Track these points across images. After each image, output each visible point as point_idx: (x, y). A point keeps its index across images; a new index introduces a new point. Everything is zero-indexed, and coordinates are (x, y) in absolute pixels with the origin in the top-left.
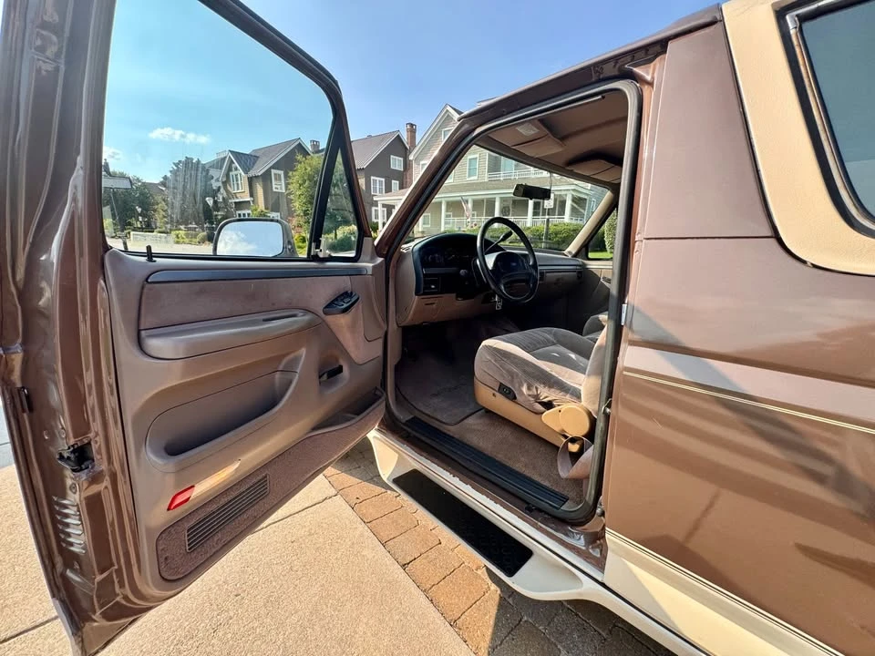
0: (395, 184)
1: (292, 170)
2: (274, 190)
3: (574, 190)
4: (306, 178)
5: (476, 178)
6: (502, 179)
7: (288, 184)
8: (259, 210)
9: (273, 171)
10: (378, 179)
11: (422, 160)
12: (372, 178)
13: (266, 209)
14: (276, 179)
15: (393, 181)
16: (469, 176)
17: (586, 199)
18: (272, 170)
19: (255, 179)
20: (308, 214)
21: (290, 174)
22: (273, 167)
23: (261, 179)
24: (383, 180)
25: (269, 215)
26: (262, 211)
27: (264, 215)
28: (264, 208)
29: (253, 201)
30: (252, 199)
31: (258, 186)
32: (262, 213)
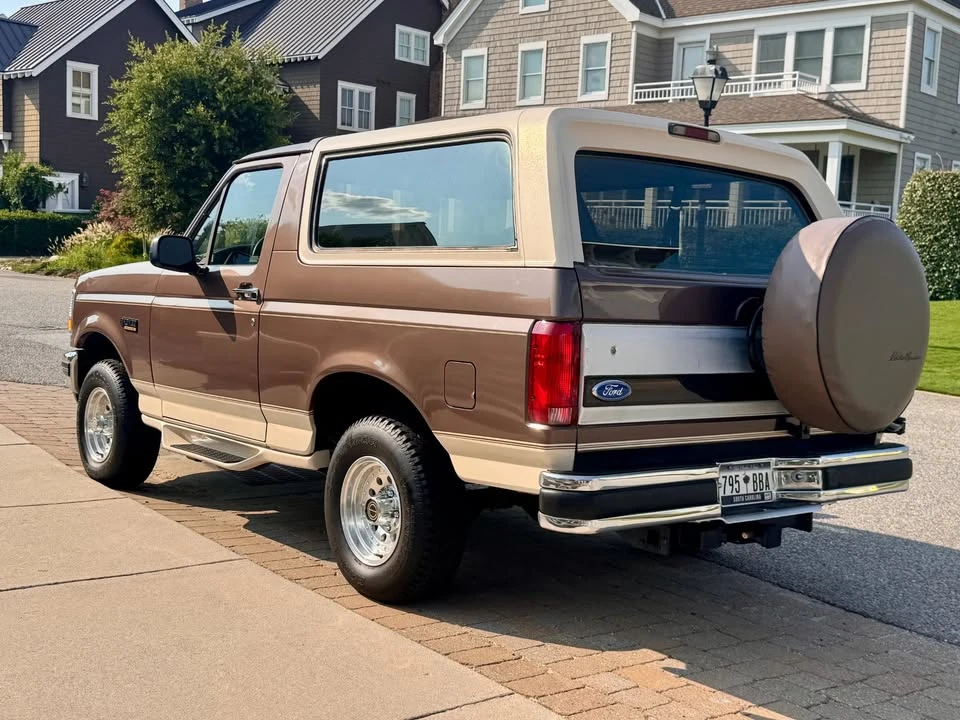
0: (405, 100)
1: (119, 78)
2: (70, 113)
3: (846, 131)
4: (150, 98)
5: (602, 95)
6: (671, 99)
7: (110, 109)
8: (23, 166)
9: (71, 66)
10: (357, 88)
11: (467, 46)
12: (342, 84)
13: (43, 161)
14: (76, 83)
15: (400, 94)
16: (586, 90)
17: (894, 155)
18: (69, 63)
19: (19, 88)
20: (152, 184)
21: (115, 84)
22: (73, 55)
23: (36, 86)
24: (372, 90)
25: (49, 179)
26: (32, 169)
27: (37, 179)
28: (37, 160)
29: (10, 142)
30: (8, 136)
31: (28, 101)
32: (32, 175)
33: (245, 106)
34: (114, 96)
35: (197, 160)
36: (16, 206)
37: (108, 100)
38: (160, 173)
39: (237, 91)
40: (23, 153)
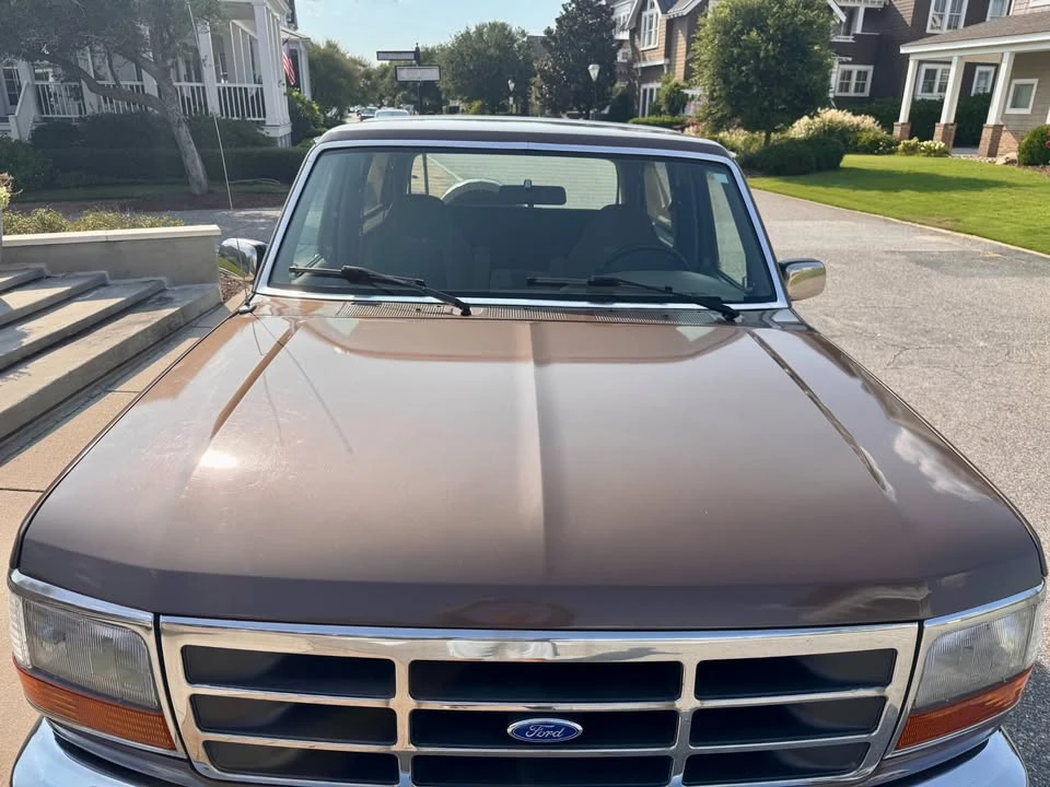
13: (685, 79)
19: (676, 26)
23: (685, 22)
25: (686, 91)
26: (677, 85)
27: (679, 92)
28: (682, 78)
29: (668, 65)
30: (667, 61)
31: (680, 35)
32: (676, 89)
33: (791, 27)
34: (699, 29)
35: (747, 76)
36: (664, 112)
37: (695, 33)
38: (720, 90)
39: (788, 15)
40: (674, 73)
